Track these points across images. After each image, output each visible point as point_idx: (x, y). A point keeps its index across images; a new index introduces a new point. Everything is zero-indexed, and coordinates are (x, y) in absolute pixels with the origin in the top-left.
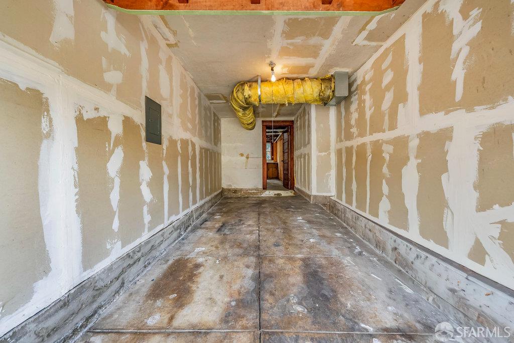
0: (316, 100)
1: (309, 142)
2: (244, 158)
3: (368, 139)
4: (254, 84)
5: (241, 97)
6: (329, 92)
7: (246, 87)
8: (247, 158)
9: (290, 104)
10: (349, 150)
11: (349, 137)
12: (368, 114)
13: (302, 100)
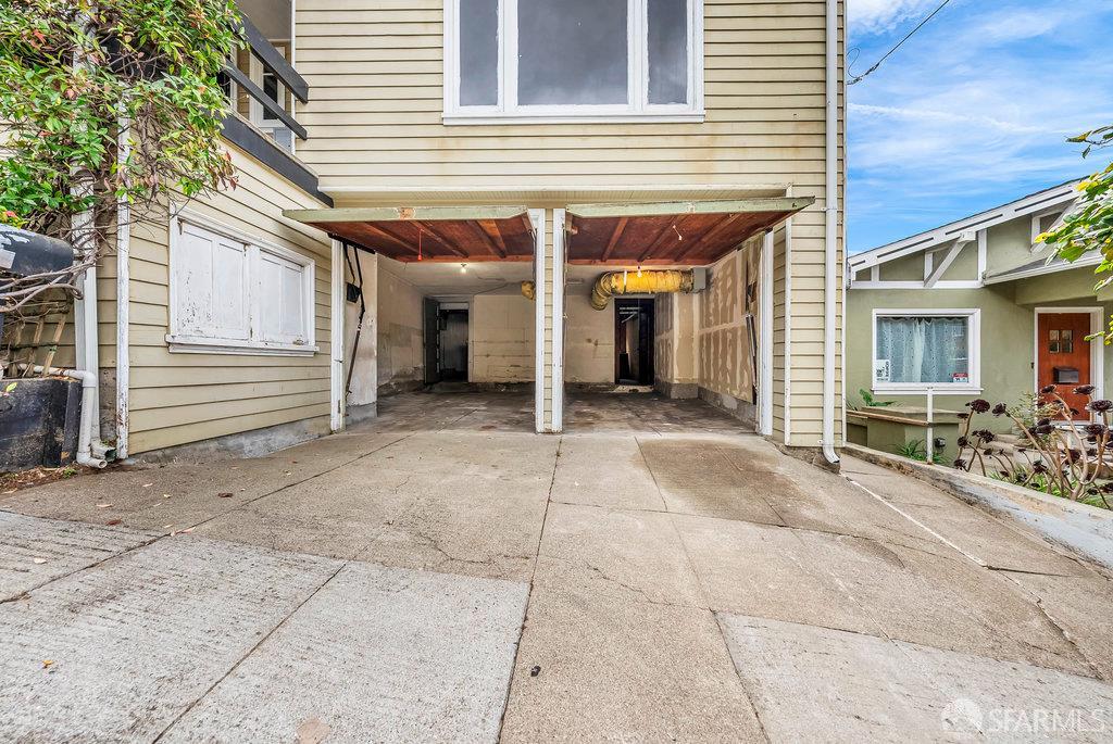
0: (677, 291)
1: (672, 327)
2: (592, 345)
3: (720, 327)
4: (620, 275)
5: (608, 287)
6: (688, 285)
7: (614, 279)
8: (596, 345)
9: (652, 293)
10: (709, 335)
11: (709, 324)
12: (720, 305)
13: (665, 290)
